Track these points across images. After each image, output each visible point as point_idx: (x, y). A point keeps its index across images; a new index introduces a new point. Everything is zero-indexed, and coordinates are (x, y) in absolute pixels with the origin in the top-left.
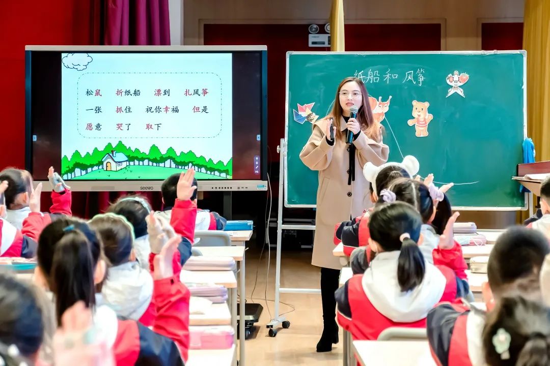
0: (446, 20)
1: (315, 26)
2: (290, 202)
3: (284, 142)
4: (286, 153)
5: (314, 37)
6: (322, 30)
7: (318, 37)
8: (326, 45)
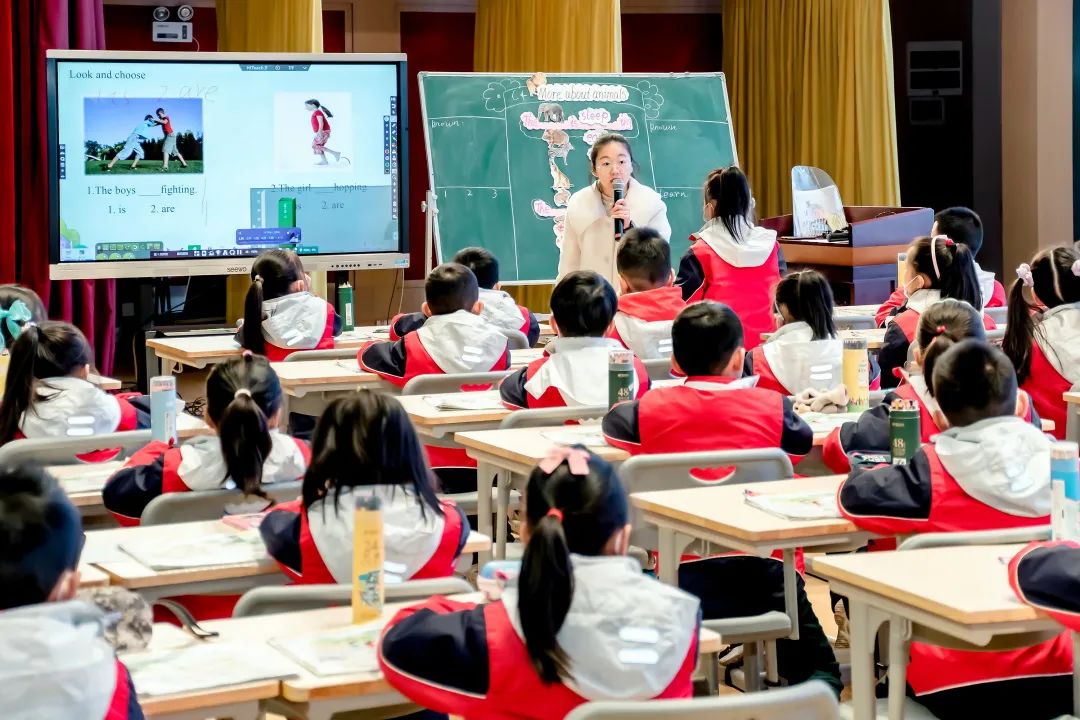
1: (163, 10)
3: (432, 195)
4: (436, 210)
5: (162, 26)
6: (173, 16)
7: (167, 26)
8: (180, 40)
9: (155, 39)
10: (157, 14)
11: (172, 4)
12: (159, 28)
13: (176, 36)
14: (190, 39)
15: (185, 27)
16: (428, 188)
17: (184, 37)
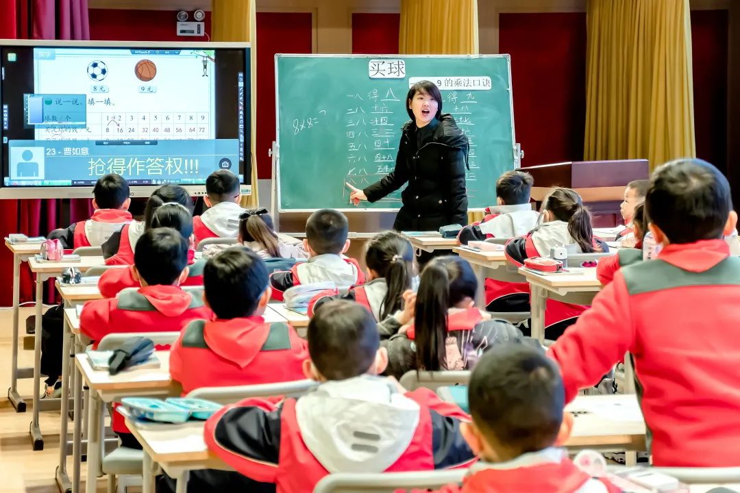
0: (317, 8)
1: (184, 13)
2: (283, 206)
3: (276, 144)
4: (278, 156)
5: (183, 25)
6: (191, 18)
7: (186, 25)
8: (196, 34)
9: (179, 34)
10: (180, 17)
11: (190, 9)
12: (181, 26)
13: (193, 32)
14: (202, 34)
15: (199, 26)
16: (275, 139)
17: (199, 33)
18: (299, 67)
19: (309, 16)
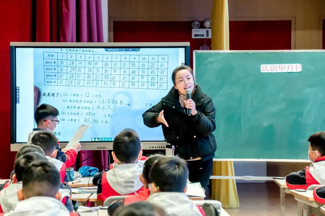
0: (295, 17)
1: (197, 23)
6: (202, 26)
7: (199, 31)
9: (193, 37)
10: (194, 25)
11: (202, 20)
12: (195, 32)
13: (203, 35)
17: (207, 36)
18: (210, 60)
19: (289, 22)
